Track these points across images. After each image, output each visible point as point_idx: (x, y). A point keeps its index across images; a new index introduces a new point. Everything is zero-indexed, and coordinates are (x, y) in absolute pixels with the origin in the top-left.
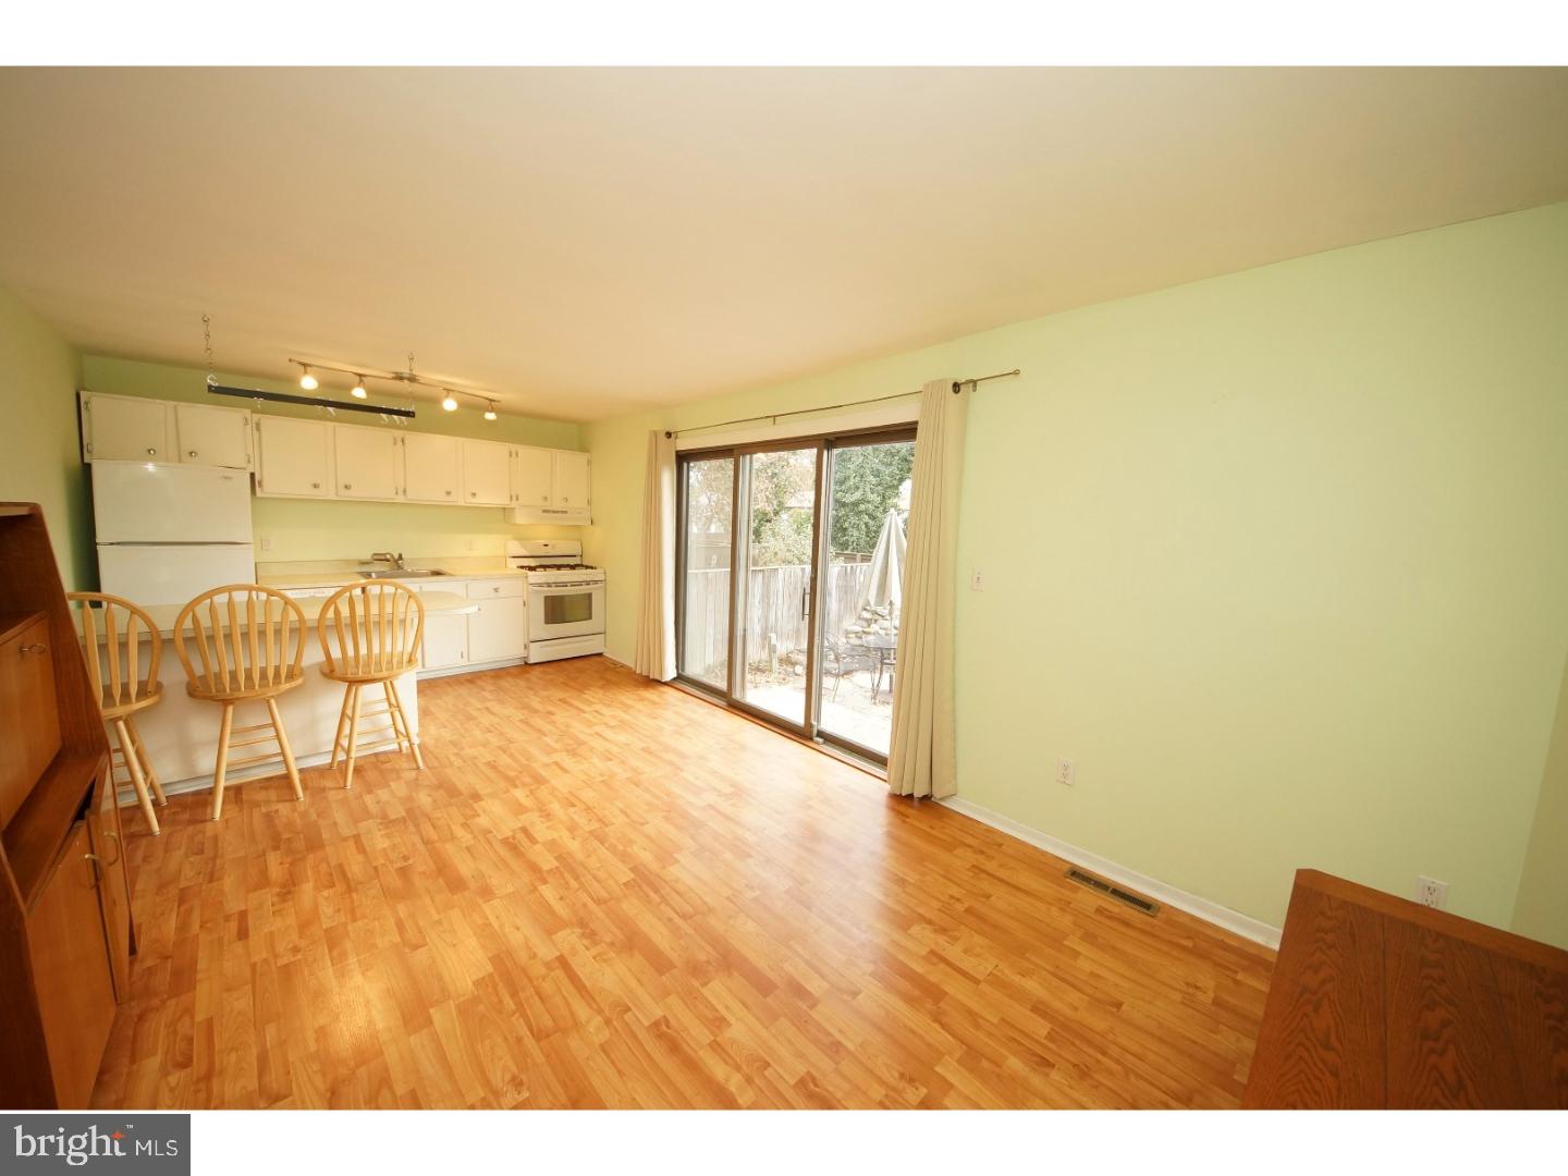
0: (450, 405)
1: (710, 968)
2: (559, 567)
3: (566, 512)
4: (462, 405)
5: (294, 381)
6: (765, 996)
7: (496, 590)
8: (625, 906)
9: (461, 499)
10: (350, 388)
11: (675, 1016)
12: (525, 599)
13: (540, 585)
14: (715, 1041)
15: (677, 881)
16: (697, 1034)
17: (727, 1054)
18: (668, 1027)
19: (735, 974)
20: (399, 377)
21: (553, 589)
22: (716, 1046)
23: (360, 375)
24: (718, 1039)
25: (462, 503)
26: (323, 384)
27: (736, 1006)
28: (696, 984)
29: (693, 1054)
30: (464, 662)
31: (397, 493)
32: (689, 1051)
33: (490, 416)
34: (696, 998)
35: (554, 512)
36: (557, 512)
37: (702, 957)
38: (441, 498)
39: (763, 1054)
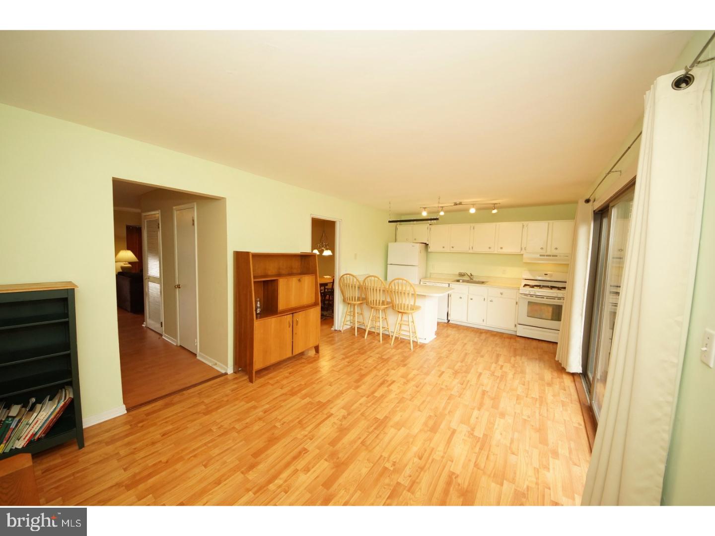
0: (472, 211)
1: (335, 460)
2: (552, 287)
3: (557, 256)
4: (478, 209)
5: (420, 213)
6: (322, 485)
7: (501, 294)
8: (363, 422)
9: (496, 250)
10: (438, 212)
11: (309, 454)
12: (517, 301)
13: (525, 295)
14: (298, 470)
15: (385, 433)
16: (301, 464)
17: (292, 476)
18: (304, 454)
19: (334, 470)
20: (456, 204)
21: (534, 298)
22: (296, 471)
23: (442, 207)
24: (299, 471)
25: (496, 252)
26: (429, 213)
27: (315, 475)
28: (325, 457)
29: (293, 464)
30: (484, 324)
31: (469, 249)
32: (294, 463)
33: (495, 211)
34: (318, 459)
35: (547, 256)
36: (550, 256)
37: (340, 455)
38: (487, 250)
39: (292, 490)
